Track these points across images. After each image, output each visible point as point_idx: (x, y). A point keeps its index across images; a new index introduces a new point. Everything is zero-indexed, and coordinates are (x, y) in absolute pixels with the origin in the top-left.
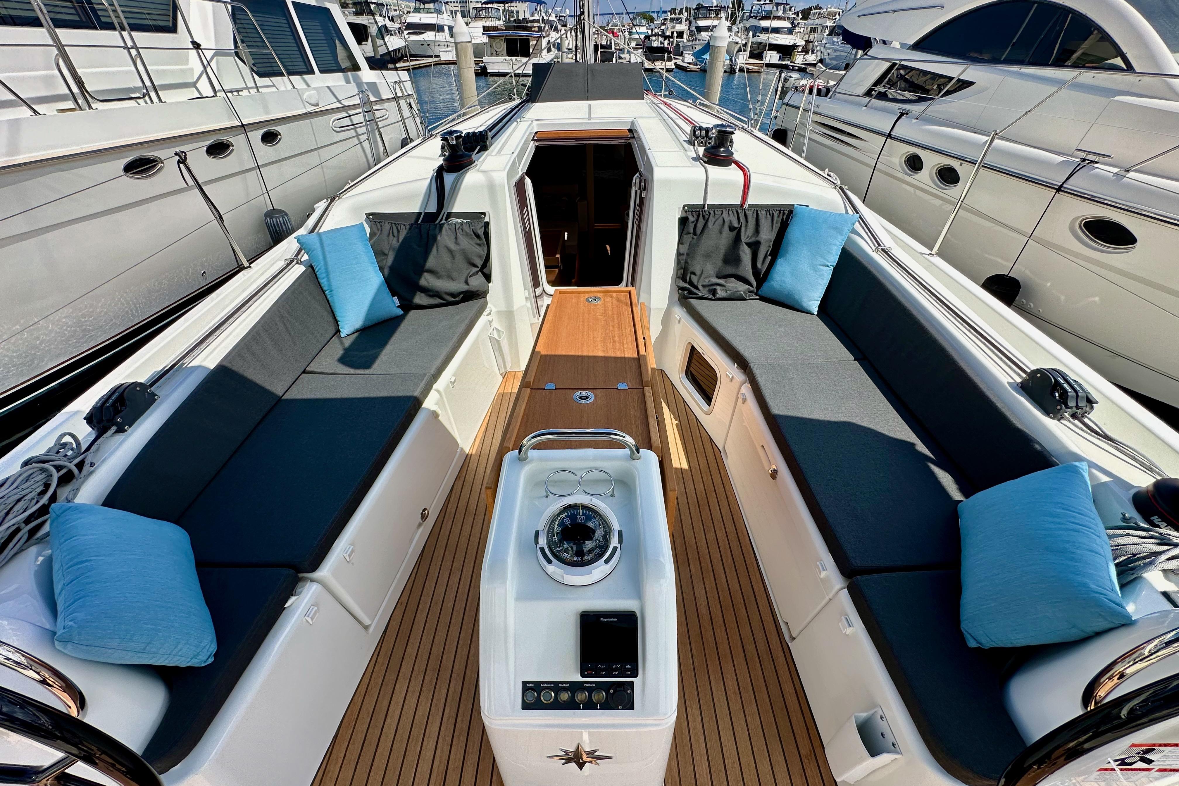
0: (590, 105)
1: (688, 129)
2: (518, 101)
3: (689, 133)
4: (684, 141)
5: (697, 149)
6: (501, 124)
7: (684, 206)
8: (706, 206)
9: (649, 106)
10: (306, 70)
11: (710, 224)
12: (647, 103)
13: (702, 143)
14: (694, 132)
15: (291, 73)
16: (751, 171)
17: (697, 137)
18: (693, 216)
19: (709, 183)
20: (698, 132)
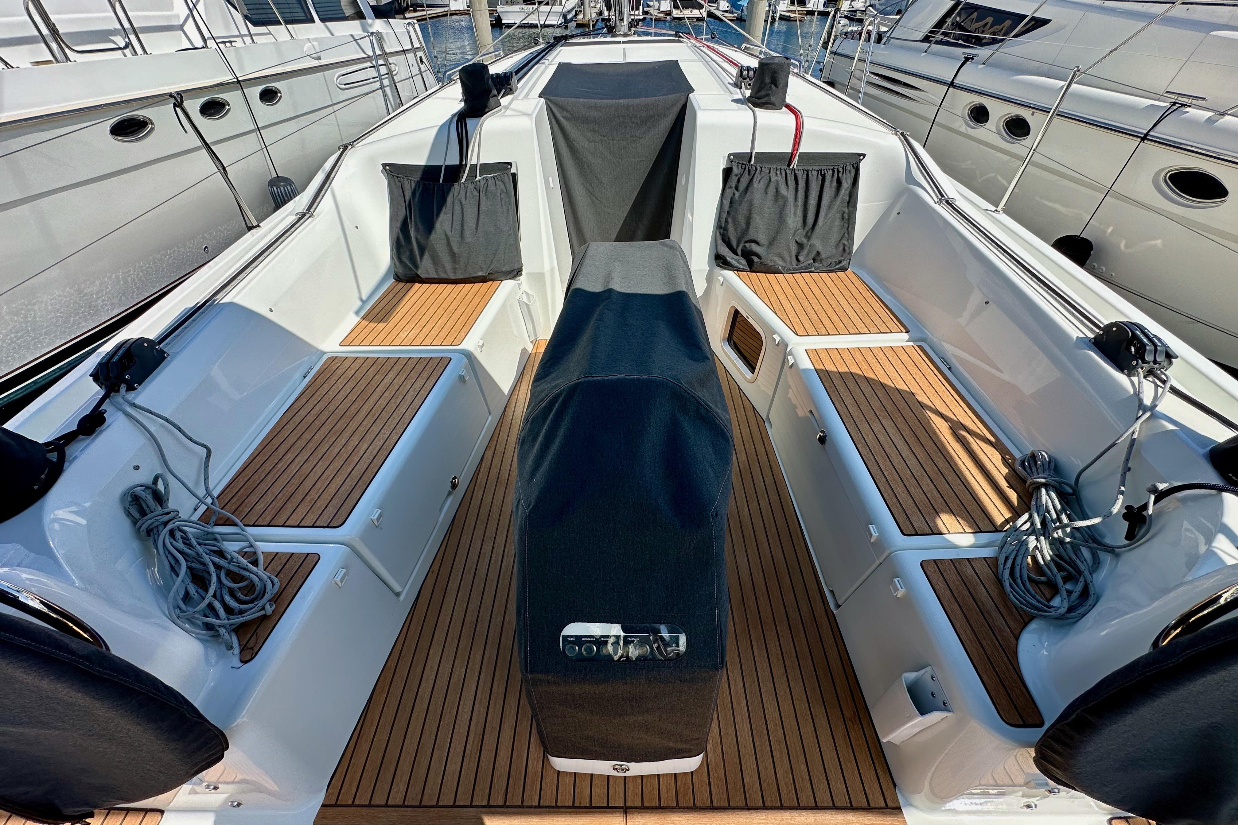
0: (624, 49)
1: (734, 71)
2: (542, 46)
3: (735, 75)
4: (729, 83)
5: (744, 92)
6: (527, 68)
7: (730, 155)
8: (754, 155)
9: (690, 49)
10: (305, 18)
11: (755, 184)
12: (688, 46)
13: (749, 85)
14: (741, 72)
15: (287, 22)
16: (803, 114)
17: (745, 79)
18: (738, 168)
19: (757, 128)
20: (745, 73)
